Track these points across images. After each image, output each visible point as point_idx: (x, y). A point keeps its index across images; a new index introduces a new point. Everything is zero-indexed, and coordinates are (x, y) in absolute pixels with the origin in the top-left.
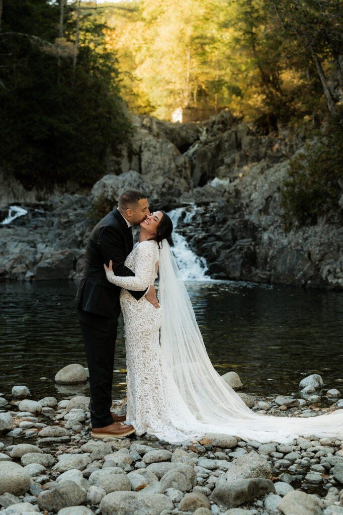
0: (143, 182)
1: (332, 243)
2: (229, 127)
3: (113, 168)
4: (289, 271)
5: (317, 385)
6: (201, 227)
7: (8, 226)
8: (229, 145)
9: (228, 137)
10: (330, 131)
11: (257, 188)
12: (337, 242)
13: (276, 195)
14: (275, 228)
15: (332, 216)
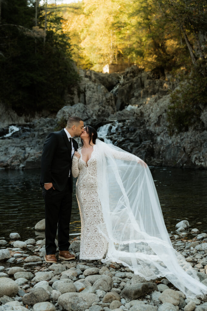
0: (87, 109)
1: (197, 142)
2: (136, 75)
3: (69, 102)
4: (173, 159)
5: (186, 226)
6: (121, 135)
7: (9, 138)
8: (137, 86)
9: (136, 81)
10: (194, 76)
11: (153, 111)
12: (200, 141)
13: (164, 114)
14: (164, 134)
15: (197, 126)
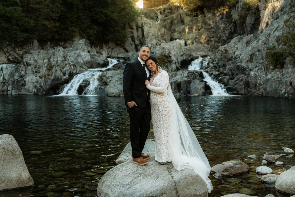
0: (182, 46)
6: (214, 69)
9: (176, 17)
13: (257, 53)
14: (258, 69)
